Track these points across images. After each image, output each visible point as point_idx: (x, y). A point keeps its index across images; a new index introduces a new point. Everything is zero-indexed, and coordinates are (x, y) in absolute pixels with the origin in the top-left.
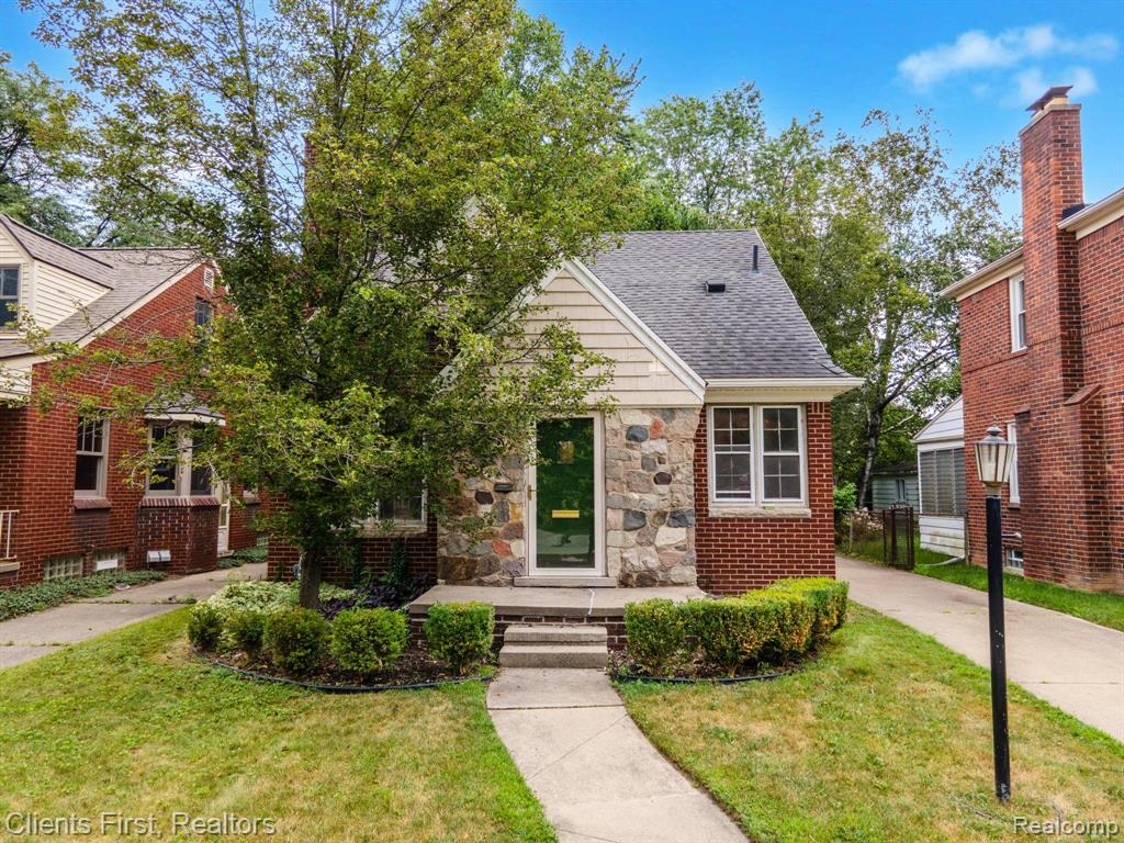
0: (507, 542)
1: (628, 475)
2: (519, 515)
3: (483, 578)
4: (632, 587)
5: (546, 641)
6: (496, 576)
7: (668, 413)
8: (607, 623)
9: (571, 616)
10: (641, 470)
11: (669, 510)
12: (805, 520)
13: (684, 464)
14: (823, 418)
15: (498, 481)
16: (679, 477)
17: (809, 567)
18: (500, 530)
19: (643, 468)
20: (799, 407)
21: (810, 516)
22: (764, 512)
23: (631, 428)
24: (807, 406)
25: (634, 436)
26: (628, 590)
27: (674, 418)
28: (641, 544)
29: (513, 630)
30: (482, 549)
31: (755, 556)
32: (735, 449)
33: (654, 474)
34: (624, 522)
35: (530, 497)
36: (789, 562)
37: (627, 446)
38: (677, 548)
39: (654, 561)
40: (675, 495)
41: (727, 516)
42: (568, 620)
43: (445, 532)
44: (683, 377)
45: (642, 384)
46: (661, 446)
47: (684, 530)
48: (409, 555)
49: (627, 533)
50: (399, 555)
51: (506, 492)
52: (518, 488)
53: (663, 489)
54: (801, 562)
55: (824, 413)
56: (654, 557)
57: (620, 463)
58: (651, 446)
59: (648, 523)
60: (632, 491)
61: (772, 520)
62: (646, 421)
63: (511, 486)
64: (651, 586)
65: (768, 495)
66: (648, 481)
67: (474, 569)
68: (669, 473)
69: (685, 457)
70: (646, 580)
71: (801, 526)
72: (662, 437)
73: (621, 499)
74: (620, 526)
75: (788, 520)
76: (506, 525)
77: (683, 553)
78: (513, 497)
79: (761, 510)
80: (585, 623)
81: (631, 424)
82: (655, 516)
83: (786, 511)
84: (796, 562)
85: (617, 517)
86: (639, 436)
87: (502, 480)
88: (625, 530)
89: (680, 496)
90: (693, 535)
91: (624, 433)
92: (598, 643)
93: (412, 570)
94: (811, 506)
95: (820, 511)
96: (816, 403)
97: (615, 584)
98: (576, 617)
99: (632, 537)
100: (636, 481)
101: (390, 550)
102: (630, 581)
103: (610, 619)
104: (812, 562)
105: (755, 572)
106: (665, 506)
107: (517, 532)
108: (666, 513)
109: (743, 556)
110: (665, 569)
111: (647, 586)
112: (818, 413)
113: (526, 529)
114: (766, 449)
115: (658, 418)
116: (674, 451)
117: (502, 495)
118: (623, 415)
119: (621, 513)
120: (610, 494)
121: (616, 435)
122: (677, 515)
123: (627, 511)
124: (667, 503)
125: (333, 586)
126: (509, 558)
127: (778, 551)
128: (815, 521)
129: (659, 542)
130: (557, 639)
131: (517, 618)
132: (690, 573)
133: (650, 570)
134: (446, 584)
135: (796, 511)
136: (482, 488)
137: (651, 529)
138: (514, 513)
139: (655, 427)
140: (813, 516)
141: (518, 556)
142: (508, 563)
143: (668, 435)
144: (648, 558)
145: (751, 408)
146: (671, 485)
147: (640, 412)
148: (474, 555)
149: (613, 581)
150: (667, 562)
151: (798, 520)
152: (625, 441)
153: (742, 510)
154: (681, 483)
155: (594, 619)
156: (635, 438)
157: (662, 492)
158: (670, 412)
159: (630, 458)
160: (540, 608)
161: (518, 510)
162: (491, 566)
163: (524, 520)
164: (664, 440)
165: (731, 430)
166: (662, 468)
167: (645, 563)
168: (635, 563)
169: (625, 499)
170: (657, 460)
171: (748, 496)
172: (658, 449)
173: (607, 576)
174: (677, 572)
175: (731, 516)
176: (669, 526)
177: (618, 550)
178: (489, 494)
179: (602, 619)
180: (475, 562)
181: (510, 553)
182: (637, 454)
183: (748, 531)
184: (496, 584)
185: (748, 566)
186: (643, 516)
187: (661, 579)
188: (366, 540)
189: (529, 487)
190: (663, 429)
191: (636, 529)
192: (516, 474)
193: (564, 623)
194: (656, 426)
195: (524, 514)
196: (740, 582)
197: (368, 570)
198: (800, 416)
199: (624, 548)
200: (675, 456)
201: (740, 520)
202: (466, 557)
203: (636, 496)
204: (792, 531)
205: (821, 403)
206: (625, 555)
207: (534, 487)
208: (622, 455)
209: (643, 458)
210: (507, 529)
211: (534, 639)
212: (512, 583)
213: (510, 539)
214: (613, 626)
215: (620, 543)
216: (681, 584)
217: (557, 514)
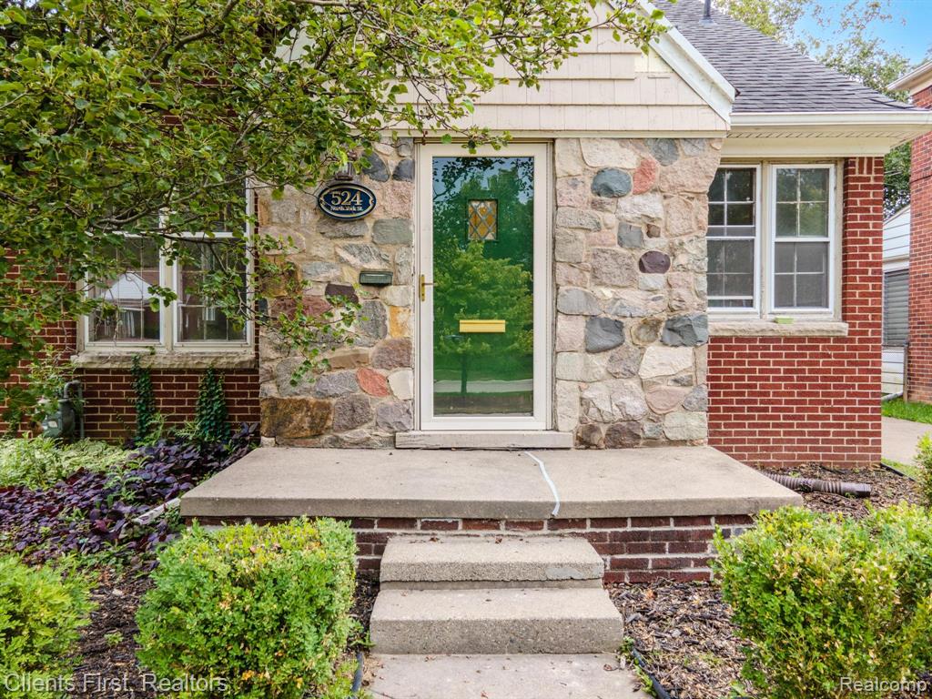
0: (382, 372)
1: (595, 256)
2: (403, 327)
3: (341, 435)
4: (598, 448)
5: (473, 580)
6: (363, 432)
7: (665, 147)
8: (589, 529)
9: (517, 517)
10: (617, 248)
11: (664, 316)
12: (838, 339)
13: (692, 237)
14: (872, 182)
15: (366, 266)
16: (682, 259)
17: (840, 410)
18: (371, 352)
19: (621, 244)
20: (831, 166)
21: (846, 334)
22: (776, 327)
23: (601, 172)
24: (847, 163)
25: (606, 188)
26: (592, 453)
27: (675, 155)
28: (614, 376)
29: (401, 552)
30: (338, 385)
31: (761, 394)
32: (730, 232)
33: (639, 254)
34: (586, 340)
35: (422, 296)
36: (811, 402)
37: (594, 204)
38: (676, 381)
39: (637, 404)
40: (676, 290)
41: (721, 334)
42: (511, 524)
43: (273, 355)
44: (694, 80)
45: (622, 93)
46: (652, 205)
47: (690, 350)
48: (227, 394)
49: (589, 356)
50: (211, 395)
51: (381, 286)
52: (402, 279)
53: (655, 280)
54: (829, 402)
55: (873, 175)
56: (636, 397)
57: (581, 235)
58: (635, 206)
59: (628, 340)
60: (601, 284)
61: (788, 339)
62: (626, 160)
63: (389, 274)
64: (631, 446)
65: (779, 303)
66: (629, 267)
67: (324, 419)
68: (665, 253)
69: (694, 227)
70: (623, 436)
71: (831, 348)
72: (655, 190)
73: (583, 299)
74: (579, 344)
75: (812, 339)
76: (380, 343)
77: (687, 390)
78: (392, 294)
79: (772, 325)
80: (545, 530)
81: (601, 165)
82: (640, 328)
83: (810, 326)
84: (822, 402)
85: (573, 329)
86: (616, 186)
87: (374, 265)
88: (588, 351)
89: (684, 293)
90: (703, 359)
91: (589, 182)
92: (585, 582)
93: (232, 418)
94: (845, 319)
95: (861, 325)
96: (862, 159)
97: (571, 444)
98: (528, 520)
99: (600, 362)
100: (609, 266)
101: (196, 387)
102: (596, 438)
103: (597, 522)
104: (846, 402)
105: (760, 418)
106: (657, 310)
107: (400, 355)
108: (659, 322)
109: (743, 394)
110: (655, 417)
111: (624, 446)
112: (865, 174)
113: (415, 351)
114: (779, 233)
115: (649, 155)
116: (675, 215)
117: (372, 290)
118: (587, 149)
119: (582, 322)
120: (562, 289)
121: (575, 186)
122: (678, 325)
123: (592, 319)
124: (662, 305)
125: (100, 445)
126: (387, 400)
127: (794, 386)
128: (852, 340)
129: (647, 372)
130: (496, 576)
131: (408, 522)
132: (698, 423)
133: (631, 420)
134: (277, 444)
135: (826, 326)
136: (338, 279)
137: (632, 349)
138: (394, 321)
139: (642, 172)
140: (851, 333)
141: (401, 395)
142: (385, 410)
143: (665, 187)
144: (627, 399)
145: (758, 167)
146: (668, 273)
147: (616, 144)
148: (324, 395)
149: (566, 437)
150: (659, 405)
151: (826, 340)
152: (590, 196)
153: (744, 325)
154: (686, 270)
155: (562, 524)
156: (609, 191)
157: (652, 285)
158: (670, 144)
159: (598, 227)
160: (454, 503)
161: (401, 317)
162: (355, 414)
163: (412, 334)
164: (659, 196)
165: (726, 202)
166: (652, 245)
167: (621, 406)
168: (605, 407)
169: (589, 298)
170: (644, 231)
171: (750, 304)
172: (648, 211)
173: (556, 429)
174: (675, 422)
175: (726, 334)
176: (663, 343)
177: (575, 386)
178: (351, 289)
179: (580, 523)
180: (327, 407)
181: (387, 392)
182: (610, 218)
183: (750, 356)
184: (365, 445)
185: (750, 409)
186: (618, 327)
187: (649, 434)
188: (157, 371)
189: (421, 278)
190: (657, 175)
191: (606, 349)
192: (400, 255)
193: (503, 531)
194: (645, 170)
195: (413, 325)
196: (737, 433)
197: (159, 418)
198: (835, 181)
199: (584, 382)
200: (677, 224)
201: (739, 339)
202: (312, 399)
203: (608, 293)
204: (817, 356)
205: (870, 159)
206: (587, 394)
207: (429, 278)
208: (586, 222)
209: (620, 226)
210: (382, 350)
211: (447, 575)
212: (392, 442)
213: (389, 367)
214: (600, 537)
215: (578, 374)
216: (683, 442)
217: (467, 326)
